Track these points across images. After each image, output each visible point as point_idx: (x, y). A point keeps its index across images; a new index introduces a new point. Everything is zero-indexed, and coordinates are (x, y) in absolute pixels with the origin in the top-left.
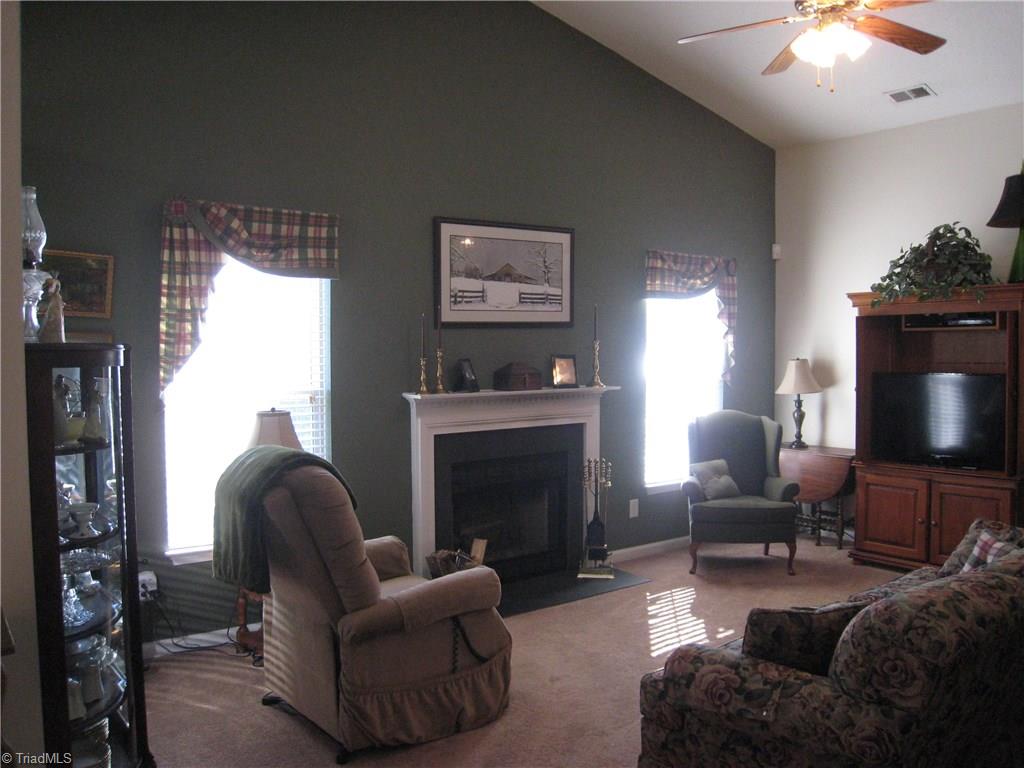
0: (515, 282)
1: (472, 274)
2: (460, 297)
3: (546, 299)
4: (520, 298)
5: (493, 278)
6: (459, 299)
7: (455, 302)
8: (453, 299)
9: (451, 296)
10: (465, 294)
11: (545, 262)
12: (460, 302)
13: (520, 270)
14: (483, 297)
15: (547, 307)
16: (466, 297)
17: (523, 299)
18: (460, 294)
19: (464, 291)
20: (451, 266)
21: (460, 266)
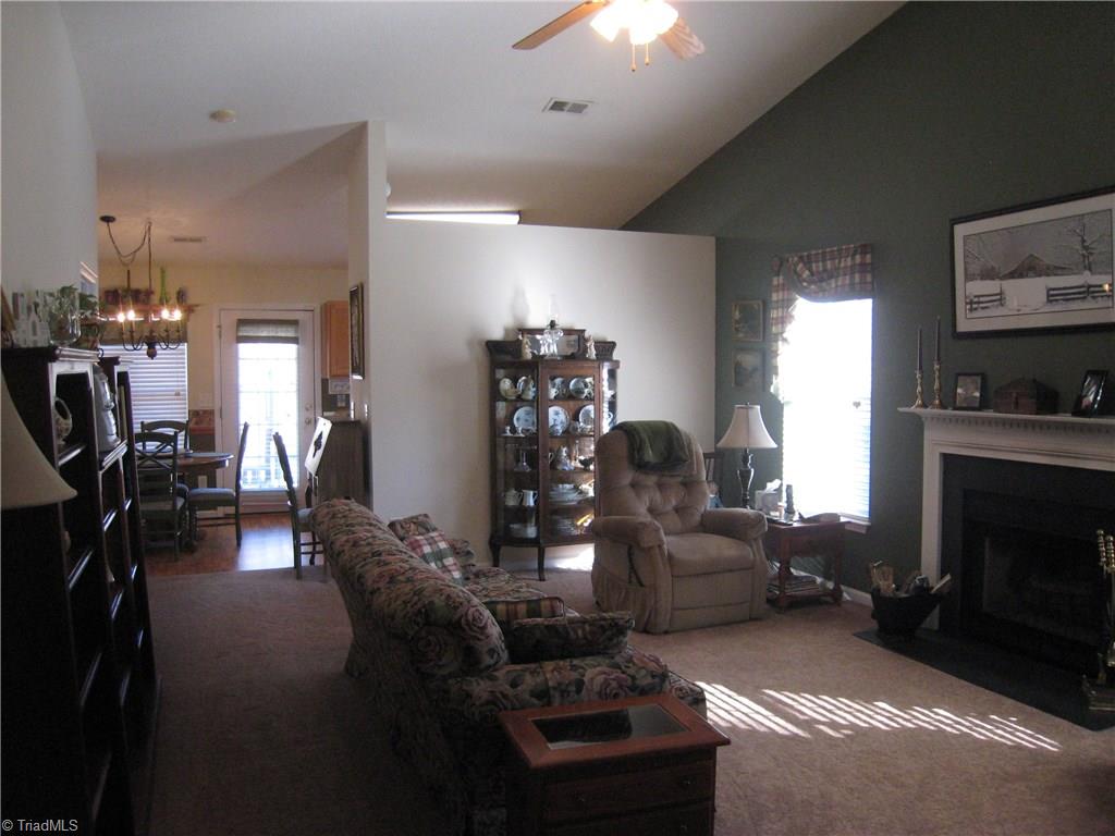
0: (1040, 276)
1: (989, 274)
2: (976, 303)
3: (1088, 292)
4: (1048, 296)
5: (1012, 275)
6: (975, 306)
7: (971, 310)
8: (968, 307)
9: (967, 303)
10: (982, 299)
11: (1084, 241)
12: (976, 309)
13: (1048, 260)
14: (1000, 300)
15: (1089, 304)
16: (982, 303)
17: (1052, 296)
18: (976, 300)
19: (978, 296)
20: (966, 269)
21: (975, 268)
